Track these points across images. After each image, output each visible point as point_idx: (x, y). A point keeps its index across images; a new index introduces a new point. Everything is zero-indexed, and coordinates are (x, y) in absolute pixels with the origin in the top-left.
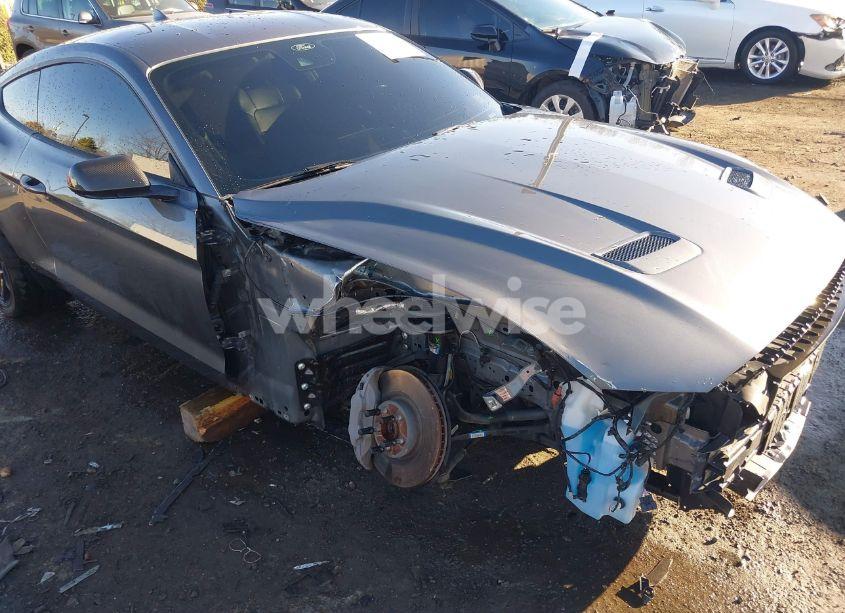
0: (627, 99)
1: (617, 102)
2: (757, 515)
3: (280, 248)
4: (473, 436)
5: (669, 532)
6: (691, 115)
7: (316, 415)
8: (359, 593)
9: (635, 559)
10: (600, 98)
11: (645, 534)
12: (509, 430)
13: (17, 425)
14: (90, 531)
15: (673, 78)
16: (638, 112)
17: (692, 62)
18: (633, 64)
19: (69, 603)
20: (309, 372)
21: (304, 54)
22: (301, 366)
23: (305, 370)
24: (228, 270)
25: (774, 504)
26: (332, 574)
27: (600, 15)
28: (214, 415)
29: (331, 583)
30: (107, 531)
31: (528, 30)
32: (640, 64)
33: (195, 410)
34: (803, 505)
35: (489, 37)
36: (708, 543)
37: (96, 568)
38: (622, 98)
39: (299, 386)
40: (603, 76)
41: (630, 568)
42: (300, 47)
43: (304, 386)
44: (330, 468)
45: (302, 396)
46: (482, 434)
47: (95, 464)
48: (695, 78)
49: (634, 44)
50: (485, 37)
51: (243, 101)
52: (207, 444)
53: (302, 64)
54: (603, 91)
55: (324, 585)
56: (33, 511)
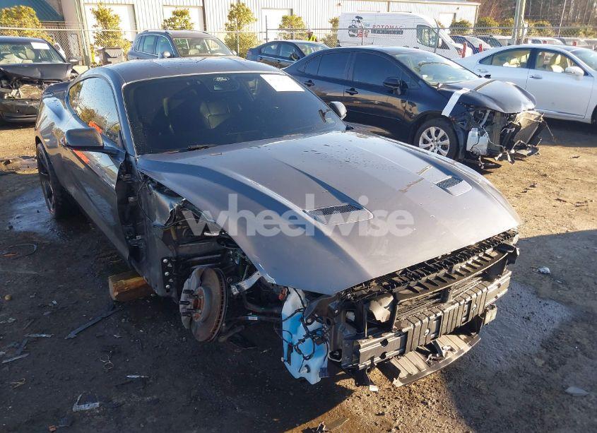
0: (482, 134)
1: (473, 136)
2: (421, 406)
3: (155, 188)
4: (250, 318)
5: (358, 404)
6: (535, 151)
7: (174, 293)
8: (155, 397)
9: (326, 414)
10: (461, 132)
11: (341, 401)
12: (273, 318)
13: (28, 275)
14: (34, 336)
15: (517, 123)
16: (489, 144)
17: (538, 114)
18: (489, 111)
19: (4, 369)
20: (169, 265)
21: (219, 84)
22: (165, 260)
23: (167, 264)
24: (132, 198)
25: (437, 401)
26: (145, 383)
27: (480, 76)
28: (126, 285)
29: (143, 388)
30: (41, 337)
31: (420, 83)
32: (494, 112)
33: (115, 281)
34: (457, 406)
35: (395, 85)
36: (379, 414)
37: (27, 355)
38: (477, 133)
39: (164, 273)
40: (466, 117)
41: (320, 418)
42: (219, 79)
43: (166, 273)
44: (178, 328)
45: (165, 280)
46: (256, 318)
47: (55, 302)
48: (541, 126)
49: (491, 98)
50: (390, 84)
51: (202, 108)
52: (118, 302)
53: (215, 89)
54: (464, 127)
55: (138, 388)
56: (11, 320)
